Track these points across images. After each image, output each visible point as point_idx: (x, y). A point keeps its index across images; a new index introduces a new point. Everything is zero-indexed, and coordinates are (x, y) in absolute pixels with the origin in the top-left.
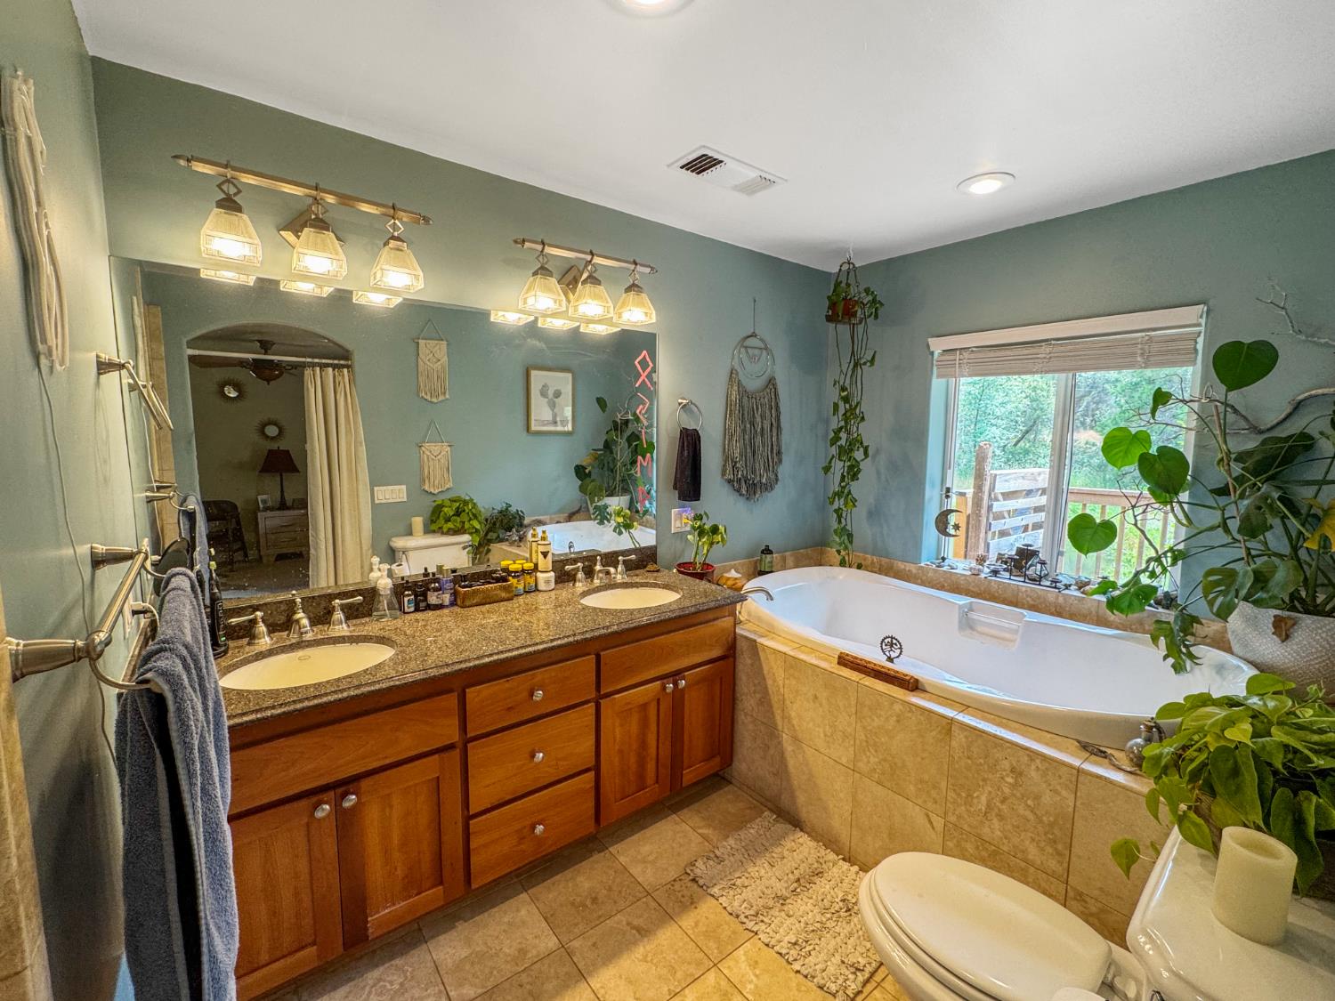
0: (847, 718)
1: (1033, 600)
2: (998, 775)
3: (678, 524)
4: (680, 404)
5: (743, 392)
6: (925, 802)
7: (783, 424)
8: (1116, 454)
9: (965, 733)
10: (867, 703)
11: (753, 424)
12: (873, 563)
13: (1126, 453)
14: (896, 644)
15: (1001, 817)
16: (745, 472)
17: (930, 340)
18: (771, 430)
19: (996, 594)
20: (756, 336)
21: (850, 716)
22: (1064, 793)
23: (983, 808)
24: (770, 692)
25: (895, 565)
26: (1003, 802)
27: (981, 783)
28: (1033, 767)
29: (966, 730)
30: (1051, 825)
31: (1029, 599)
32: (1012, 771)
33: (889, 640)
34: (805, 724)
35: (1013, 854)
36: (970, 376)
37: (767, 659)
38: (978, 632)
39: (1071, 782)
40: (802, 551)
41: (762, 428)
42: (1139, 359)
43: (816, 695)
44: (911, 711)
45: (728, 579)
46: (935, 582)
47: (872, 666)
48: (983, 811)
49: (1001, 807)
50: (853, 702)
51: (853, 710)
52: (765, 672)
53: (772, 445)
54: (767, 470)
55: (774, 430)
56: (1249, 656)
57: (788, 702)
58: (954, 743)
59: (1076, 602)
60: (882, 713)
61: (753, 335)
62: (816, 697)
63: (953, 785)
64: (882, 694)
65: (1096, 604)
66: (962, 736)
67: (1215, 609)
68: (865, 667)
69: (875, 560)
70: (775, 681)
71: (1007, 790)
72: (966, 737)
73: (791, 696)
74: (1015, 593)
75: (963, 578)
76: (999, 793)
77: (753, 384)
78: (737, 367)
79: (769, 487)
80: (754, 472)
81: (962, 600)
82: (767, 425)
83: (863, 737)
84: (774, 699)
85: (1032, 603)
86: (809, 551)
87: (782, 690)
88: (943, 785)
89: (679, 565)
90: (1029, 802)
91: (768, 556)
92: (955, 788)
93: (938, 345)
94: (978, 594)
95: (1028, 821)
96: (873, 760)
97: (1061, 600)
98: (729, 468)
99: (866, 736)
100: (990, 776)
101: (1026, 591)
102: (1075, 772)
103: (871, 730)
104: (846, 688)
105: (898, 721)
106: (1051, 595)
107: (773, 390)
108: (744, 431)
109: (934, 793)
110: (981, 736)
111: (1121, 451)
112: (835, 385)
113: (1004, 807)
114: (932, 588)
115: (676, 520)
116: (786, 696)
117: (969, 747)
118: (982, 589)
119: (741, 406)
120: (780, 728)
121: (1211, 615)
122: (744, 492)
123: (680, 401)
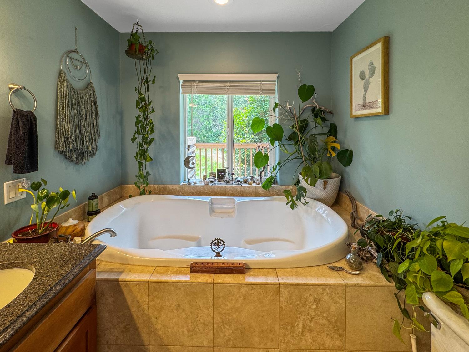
0: (206, 311)
1: (232, 191)
2: (308, 307)
3: (12, 195)
4: (11, 89)
5: (71, 89)
6: (266, 344)
7: (100, 113)
8: (255, 127)
9: (288, 290)
10: (221, 294)
11: (79, 112)
12: (155, 188)
13: (258, 127)
14: (221, 243)
15: (310, 331)
16: (75, 145)
17: (178, 75)
18: (92, 116)
19: (217, 192)
20: (77, 52)
21: (208, 309)
22: (341, 302)
23: (301, 330)
24: (135, 317)
25: (167, 188)
26: (311, 321)
27: (298, 316)
28: (325, 294)
29: (288, 288)
30: (336, 322)
31: (230, 191)
32: (315, 301)
33: (216, 241)
34: (170, 330)
35: (318, 349)
36: (198, 93)
37: (131, 291)
38: (217, 213)
39: (343, 294)
40: (112, 190)
41: (86, 114)
42: (260, 91)
43: (179, 304)
44: (253, 289)
45: (68, 227)
46: (189, 192)
47: (216, 265)
48: (301, 332)
49: (310, 325)
50: (210, 298)
51: (211, 304)
52: (129, 303)
53: (93, 126)
54: (91, 142)
55: (94, 117)
56: (313, 197)
57: (153, 319)
58: (281, 299)
59: (248, 188)
60: (233, 298)
61: (76, 51)
62: (179, 306)
63: (282, 325)
64: (231, 285)
65: (254, 188)
66: (286, 292)
67: (309, 183)
68: (212, 268)
69: (156, 187)
70: (139, 306)
71: (313, 314)
72: (289, 292)
73: (156, 313)
74: (225, 189)
75: (202, 187)
76: (309, 317)
77: (78, 85)
78: (64, 70)
79: (92, 154)
80: (82, 144)
81: (208, 199)
82: (89, 113)
83: (220, 320)
84: (139, 323)
85: (231, 192)
86: (116, 189)
87: (147, 312)
88: (277, 327)
89: (16, 233)
90: (324, 315)
91: (95, 200)
92: (284, 326)
93: (182, 78)
94: (210, 193)
95: (324, 325)
96: (227, 333)
97: (242, 189)
98: (62, 143)
99: (222, 319)
100: (303, 309)
101: (229, 188)
102: (345, 287)
103: (225, 313)
104: (204, 290)
105: (245, 299)
106: (239, 188)
107: (91, 91)
108: (73, 116)
109: (271, 336)
110: (297, 288)
111: (256, 127)
112: (136, 90)
113: (312, 324)
114: (188, 195)
115: (8, 192)
116: (151, 315)
117: (290, 297)
118: (211, 191)
119: (70, 98)
120: (146, 343)
121: (308, 185)
122: (75, 159)
123: (11, 86)
